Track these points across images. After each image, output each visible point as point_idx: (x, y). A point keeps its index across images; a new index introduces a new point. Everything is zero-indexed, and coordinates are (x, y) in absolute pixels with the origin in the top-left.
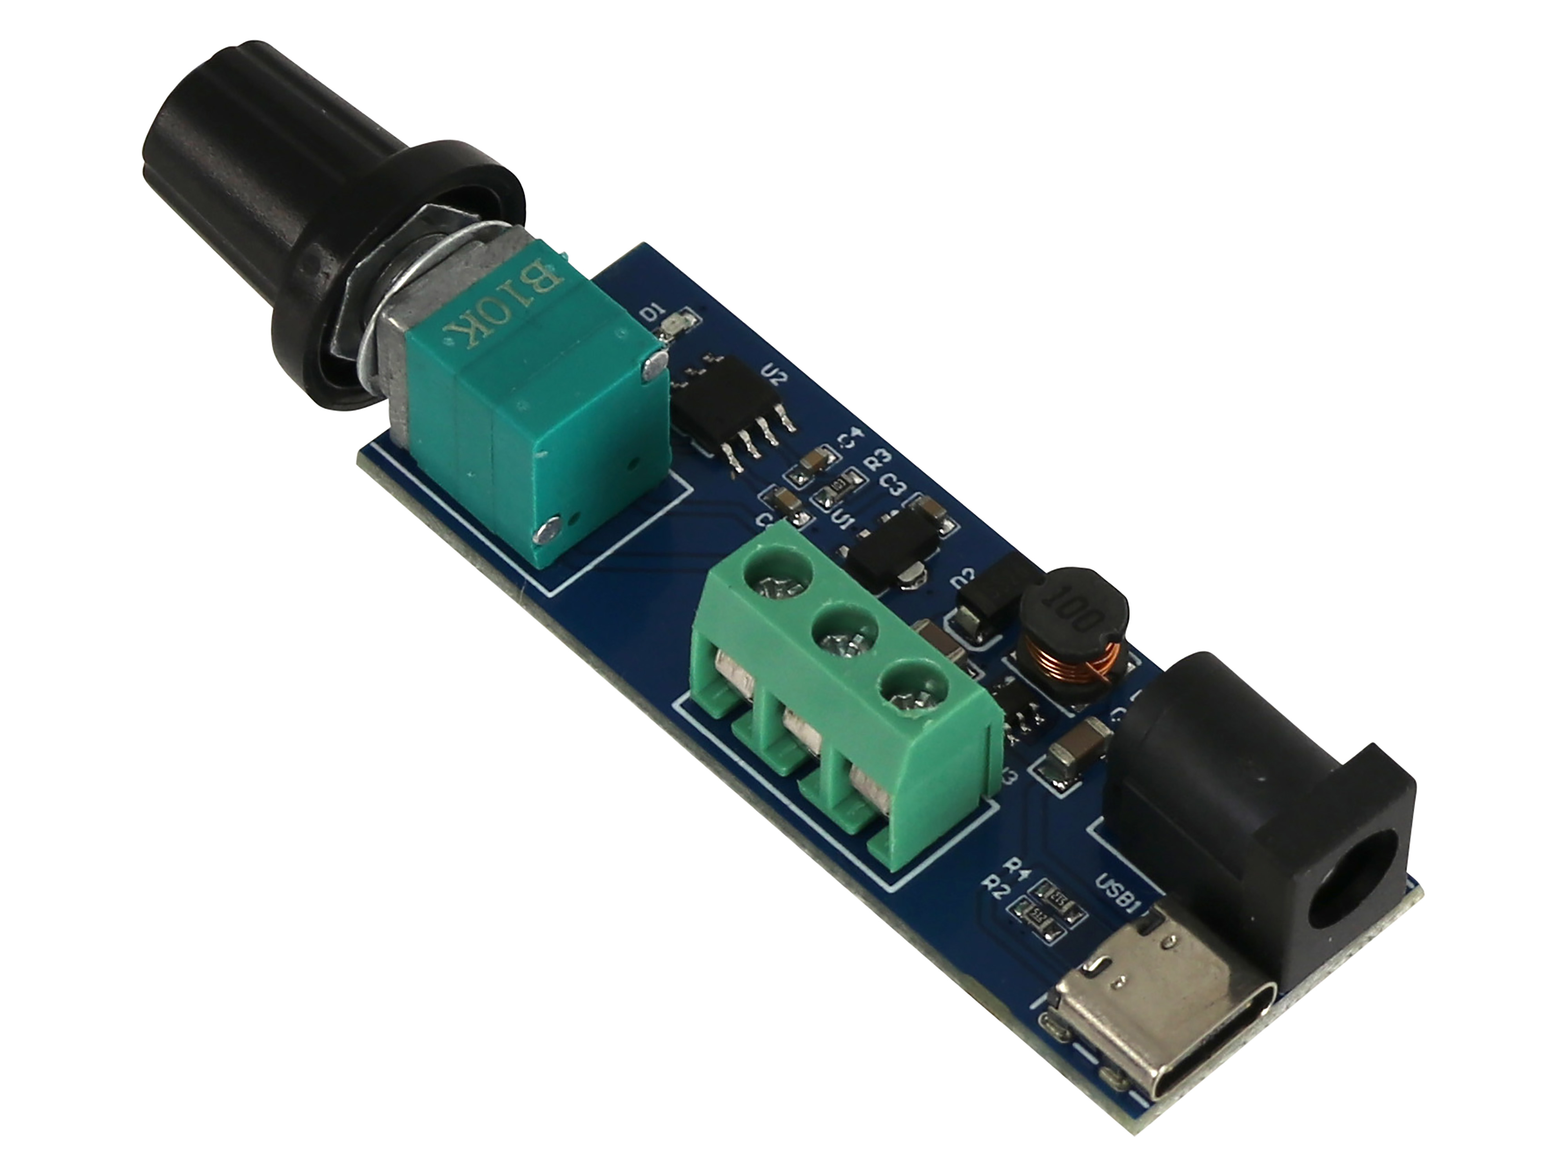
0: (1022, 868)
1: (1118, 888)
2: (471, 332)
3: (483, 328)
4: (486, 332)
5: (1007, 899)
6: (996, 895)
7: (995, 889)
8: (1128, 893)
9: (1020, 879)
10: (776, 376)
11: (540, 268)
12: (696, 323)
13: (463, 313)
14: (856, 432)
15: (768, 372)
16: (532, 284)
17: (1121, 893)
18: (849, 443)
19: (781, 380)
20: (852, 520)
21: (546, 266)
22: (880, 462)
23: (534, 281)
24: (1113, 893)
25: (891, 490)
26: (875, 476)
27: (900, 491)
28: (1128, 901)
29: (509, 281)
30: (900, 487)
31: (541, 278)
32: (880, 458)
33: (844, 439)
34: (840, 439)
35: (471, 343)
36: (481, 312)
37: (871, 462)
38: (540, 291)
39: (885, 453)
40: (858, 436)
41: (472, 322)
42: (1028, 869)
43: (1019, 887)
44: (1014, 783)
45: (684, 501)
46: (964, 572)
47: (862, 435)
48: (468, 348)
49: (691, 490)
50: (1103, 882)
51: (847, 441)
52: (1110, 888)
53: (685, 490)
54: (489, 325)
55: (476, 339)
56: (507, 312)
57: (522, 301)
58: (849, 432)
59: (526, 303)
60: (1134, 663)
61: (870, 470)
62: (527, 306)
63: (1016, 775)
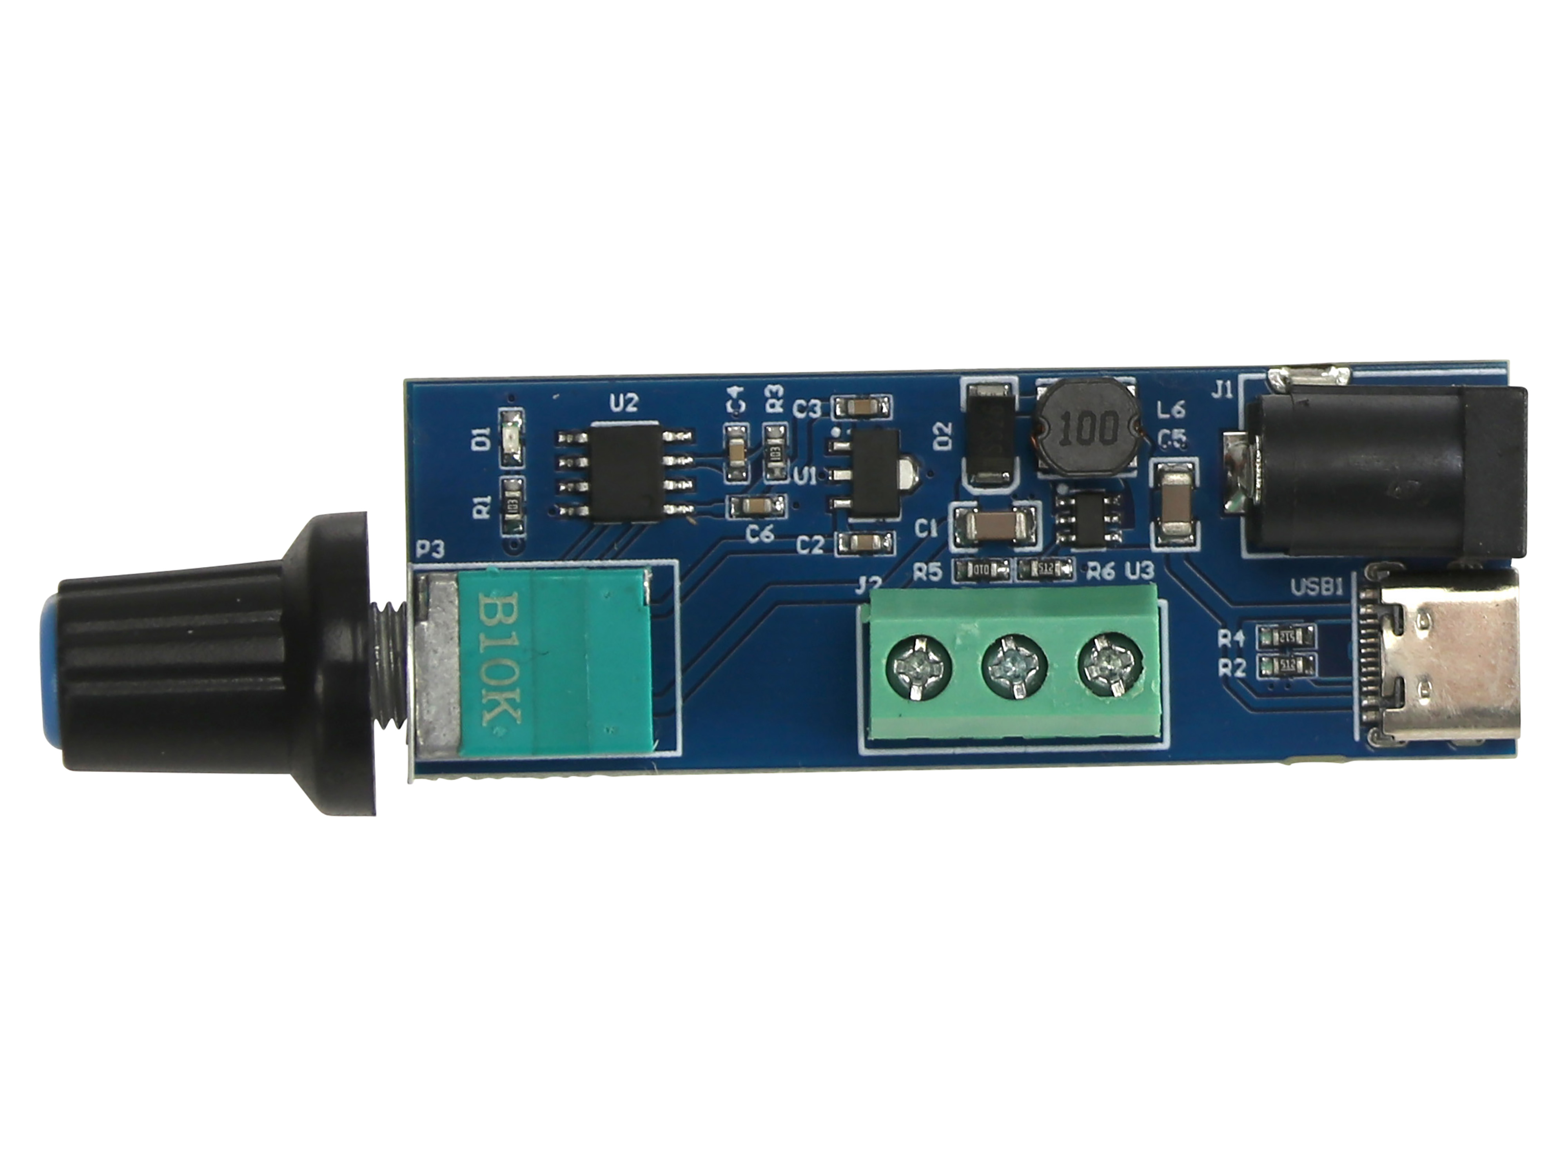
0: (1233, 635)
1: (1313, 583)
2: (505, 706)
3: (510, 695)
4: (516, 695)
5: (1250, 670)
6: (1239, 674)
7: (1234, 671)
8: (1324, 579)
9: (1241, 644)
10: (628, 402)
11: (489, 601)
12: (521, 417)
13: (481, 697)
14: (734, 391)
15: (617, 405)
16: (500, 622)
17: (1319, 584)
18: (740, 406)
19: (634, 402)
20: (813, 470)
21: (491, 595)
22: (778, 399)
23: (498, 616)
24: (1313, 590)
25: (812, 415)
26: (787, 415)
27: (818, 409)
28: (1331, 586)
29: (482, 637)
30: (815, 405)
31: (500, 608)
32: (774, 395)
33: (732, 407)
34: (730, 409)
35: (514, 715)
36: (493, 683)
37: (773, 406)
38: (511, 620)
39: (774, 388)
40: (739, 394)
41: (496, 698)
42: (1237, 631)
43: (1247, 651)
44: (1155, 571)
45: (682, 578)
46: (936, 432)
47: (741, 389)
48: (518, 722)
49: (675, 563)
50: (1298, 588)
51: (736, 405)
52: (1307, 587)
53: (671, 568)
54: (511, 688)
55: (515, 710)
56: (509, 663)
57: (509, 642)
58: (729, 397)
59: (514, 641)
60: (1130, 384)
61: (779, 414)
62: (517, 643)
63: (1149, 563)
